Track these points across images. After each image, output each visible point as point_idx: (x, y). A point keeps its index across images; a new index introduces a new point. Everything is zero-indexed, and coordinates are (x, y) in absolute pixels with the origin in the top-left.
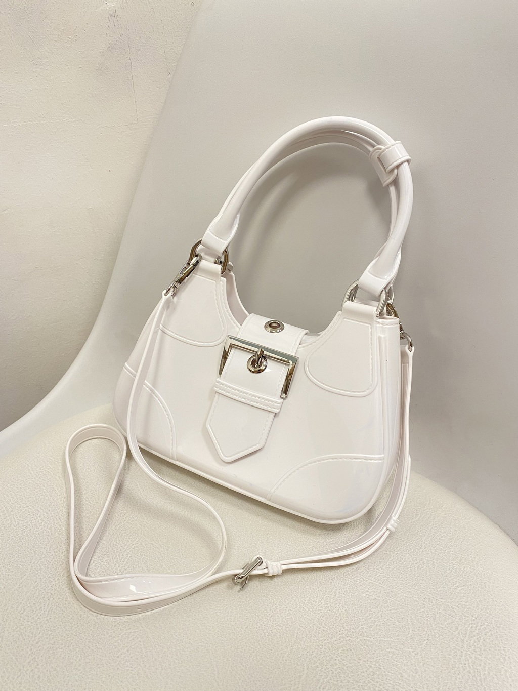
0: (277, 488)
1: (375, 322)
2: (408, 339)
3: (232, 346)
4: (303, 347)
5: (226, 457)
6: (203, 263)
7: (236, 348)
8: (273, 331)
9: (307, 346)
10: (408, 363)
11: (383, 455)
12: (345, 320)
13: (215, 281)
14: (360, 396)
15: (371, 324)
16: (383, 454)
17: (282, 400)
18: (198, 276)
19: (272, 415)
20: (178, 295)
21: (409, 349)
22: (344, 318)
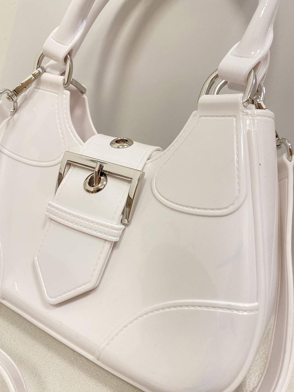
0: (108, 344)
1: (241, 113)
2: (286, 145)
3: (69, 164)
4: (151, 162)
5: (51, 297)
6: (45, 76)
7: (75, 166)
8: (121, 147)
9: (156, 160)
10: (287, 177)
11: (256, 304)
12: (201, 118)
13: (58, 94)
14: (222, 214)
15: (235, 116)
16: (257, 301)
17: (123, 227)
18: (40, 91)
19: (108, 246)
20: (19, 112)
21: (288, 159)
22: (201, 116)
